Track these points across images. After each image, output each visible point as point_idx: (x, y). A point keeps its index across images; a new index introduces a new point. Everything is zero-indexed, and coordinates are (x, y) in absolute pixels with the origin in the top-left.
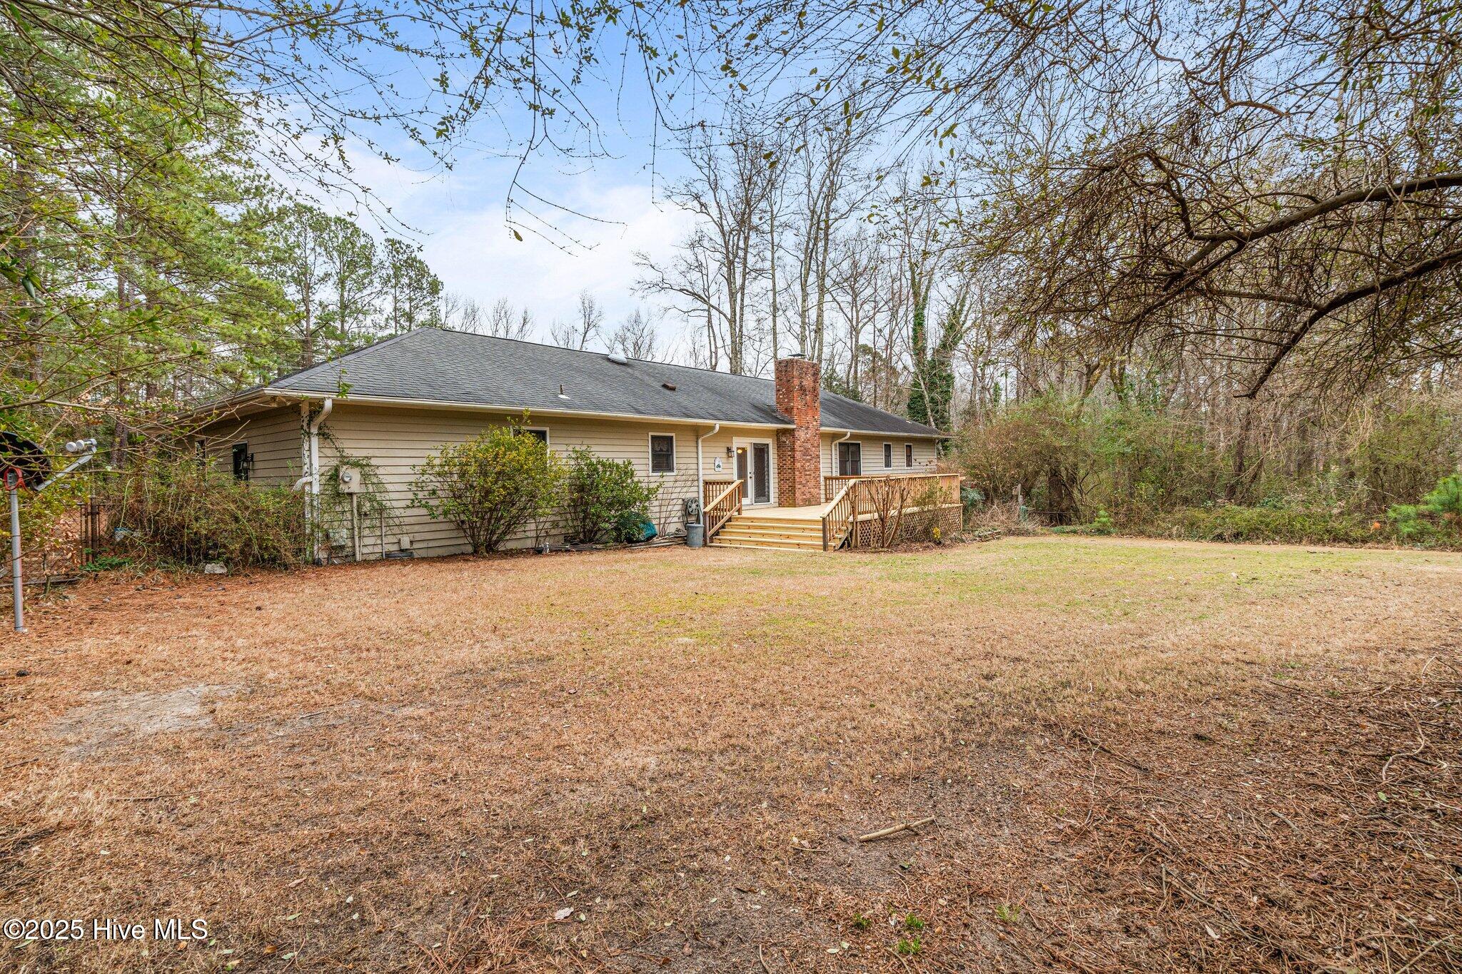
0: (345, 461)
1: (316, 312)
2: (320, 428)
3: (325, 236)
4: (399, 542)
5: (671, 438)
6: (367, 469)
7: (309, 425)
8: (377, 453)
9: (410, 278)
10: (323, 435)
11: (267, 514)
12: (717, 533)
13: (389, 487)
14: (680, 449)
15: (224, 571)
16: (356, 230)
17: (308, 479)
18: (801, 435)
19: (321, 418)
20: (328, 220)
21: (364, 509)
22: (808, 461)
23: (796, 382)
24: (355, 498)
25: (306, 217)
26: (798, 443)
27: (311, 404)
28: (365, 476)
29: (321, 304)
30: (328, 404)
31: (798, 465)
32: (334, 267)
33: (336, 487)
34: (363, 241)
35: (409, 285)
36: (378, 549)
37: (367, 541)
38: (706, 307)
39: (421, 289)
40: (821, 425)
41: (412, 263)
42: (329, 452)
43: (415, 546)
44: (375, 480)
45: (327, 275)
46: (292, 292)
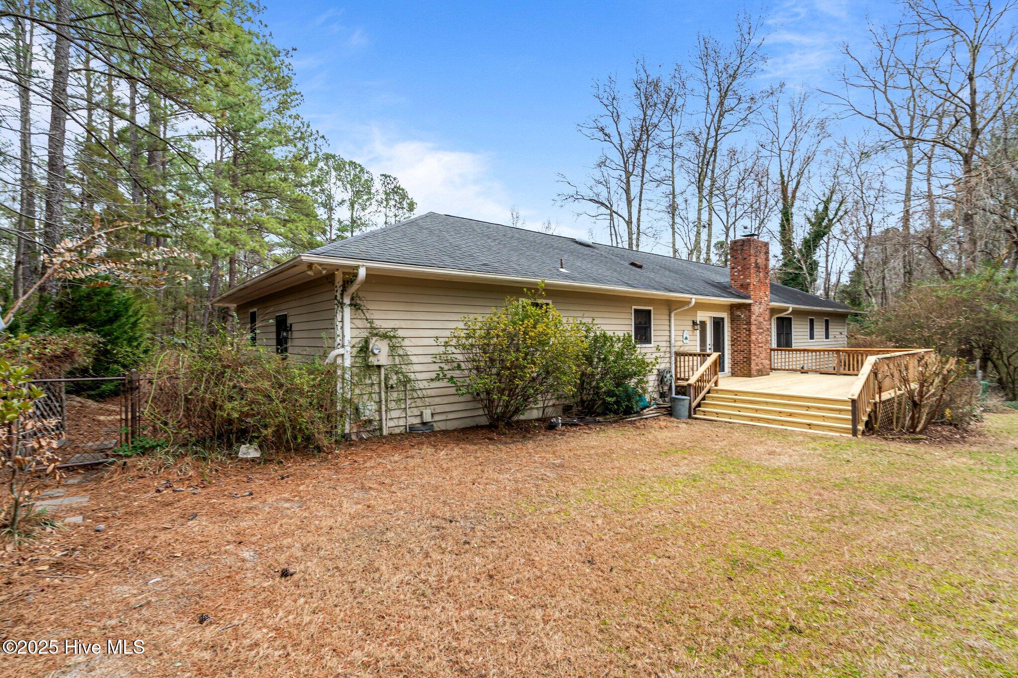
0: (375, 333)
1: (335, 225)
2: (352, 299)
3: (342, 174)
4: (421, 415)
5: (649, 311)
6: (394, 340)
7: (342, 295)
8: (403, 324)
9: (396, 201)
10: (355, 306)
11: (301, 393)
12: (699, 405)
13: (414, 359)
14: (658, 322)
15: (257, 454)
16: (362, 170)
17: (340, 351)
18: (756, 309)
19: (353, 288)
20: (344, 163)
21: (391, 382)
22: (761, 334)
23: (753, 260)
24: (383, 370)
25: (330, 163)
26: (754, 317)
27: (344, 273)
28: (392, 348)
29: (339, 221)
30: (362, 273)
31: (753, 337)
32: (348, 196)
33: (365, 359)
34: (366, 176)
35: (395, 206)
36: (402, 422)
37: (394, 414)
38: (608, 212)
39: (403, 208)
40: (771, 301)
41: (397, 190)
42: (360, 324)
43: (437, 418)
44: (401, 352)
45: (343, 201)
46: (321, 213)
